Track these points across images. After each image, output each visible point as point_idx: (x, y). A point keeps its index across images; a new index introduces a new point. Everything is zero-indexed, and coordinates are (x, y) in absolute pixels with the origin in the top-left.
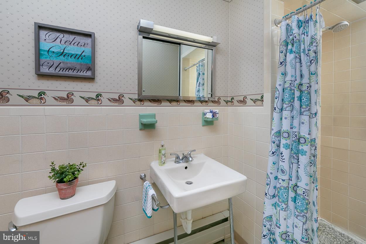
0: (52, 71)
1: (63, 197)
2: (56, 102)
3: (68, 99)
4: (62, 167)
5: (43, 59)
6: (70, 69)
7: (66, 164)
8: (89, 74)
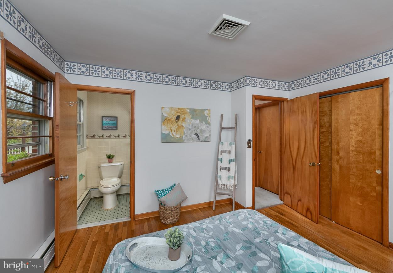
0: (106, 128)
1: (109, 163)
2: (107, 138)
3: (110, 137)
4: (109, 155)
5: (103, 126)
6: (110, 128)
7: (111, 154)
8: (116, 129)
